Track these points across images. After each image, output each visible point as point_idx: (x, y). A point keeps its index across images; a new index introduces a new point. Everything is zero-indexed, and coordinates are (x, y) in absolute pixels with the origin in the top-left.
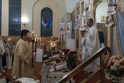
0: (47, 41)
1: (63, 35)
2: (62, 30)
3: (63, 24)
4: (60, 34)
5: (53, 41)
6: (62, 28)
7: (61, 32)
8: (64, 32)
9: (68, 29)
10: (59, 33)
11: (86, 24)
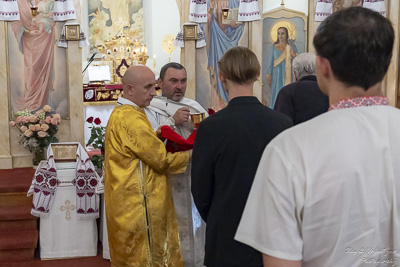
11: (17, 18)
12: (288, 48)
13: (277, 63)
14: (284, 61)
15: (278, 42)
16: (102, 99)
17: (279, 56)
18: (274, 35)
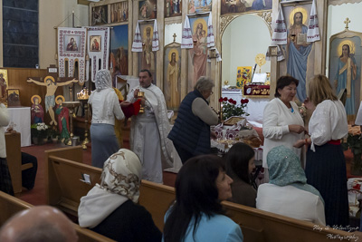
0: (31, 80)
1: (77, 63)
2: (71, 47)
3: (76, 32)
4: (67, 62)
5: (56, 81)
6: (71, 44)
7: (68, 55)
8: (79, 56)
9: (96, 48)
10: (60, 58)
11: (192, 47)
12: (349, 60)
13: (341, 72)
14: (346, 70)
15: (342, 56)
16: (255, 94)
17: (343, 66)
18: (340, 51)
